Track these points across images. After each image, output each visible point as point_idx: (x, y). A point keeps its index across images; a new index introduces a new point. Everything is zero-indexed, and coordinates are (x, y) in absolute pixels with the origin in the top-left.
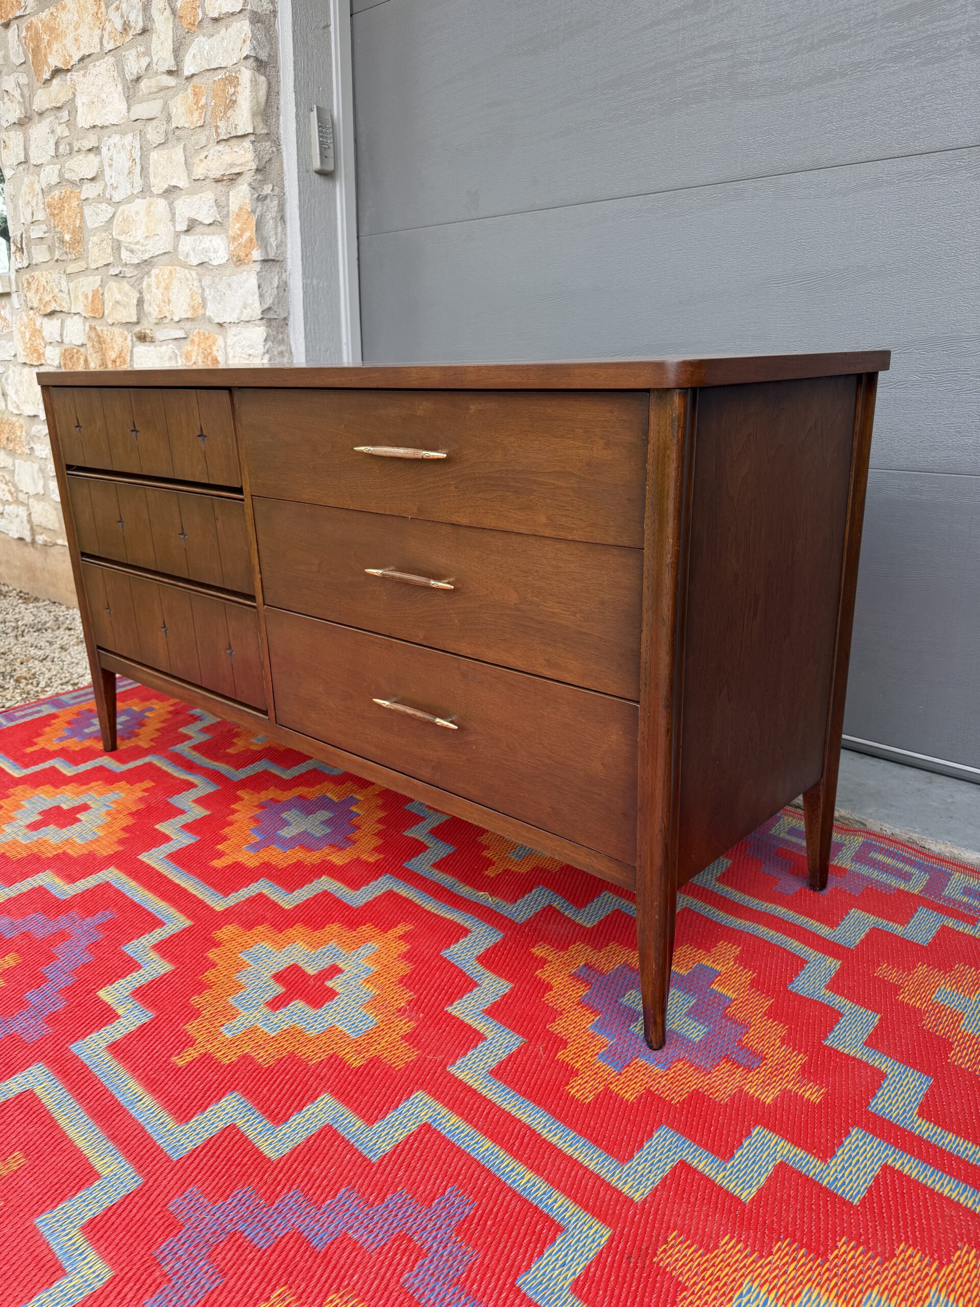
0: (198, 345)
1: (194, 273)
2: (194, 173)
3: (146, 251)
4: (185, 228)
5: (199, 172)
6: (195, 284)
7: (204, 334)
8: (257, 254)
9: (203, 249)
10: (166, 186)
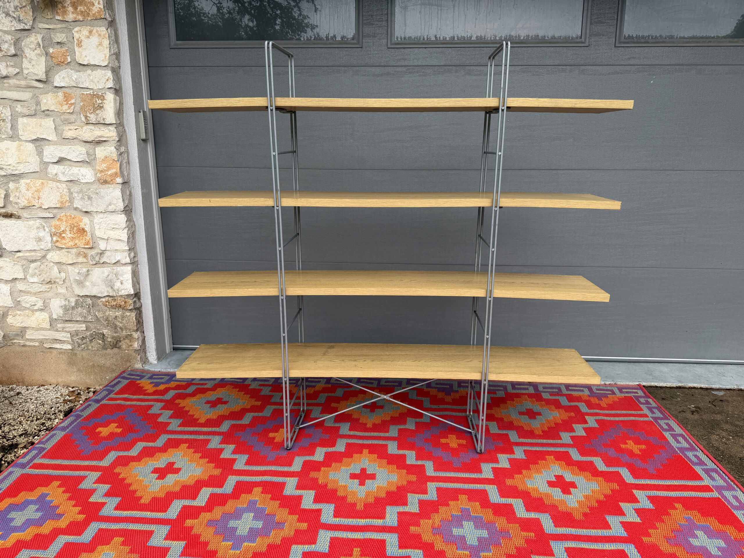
0: (66, 221)
1: (64, 185)
2: (64, 135)
3: (16, 170)
4: (55, 161)
5: (69, 134)
6: (65, 190)
7: (71, 216)
8: (119, 180)
9: (73, 173)
10: (35, 138)
